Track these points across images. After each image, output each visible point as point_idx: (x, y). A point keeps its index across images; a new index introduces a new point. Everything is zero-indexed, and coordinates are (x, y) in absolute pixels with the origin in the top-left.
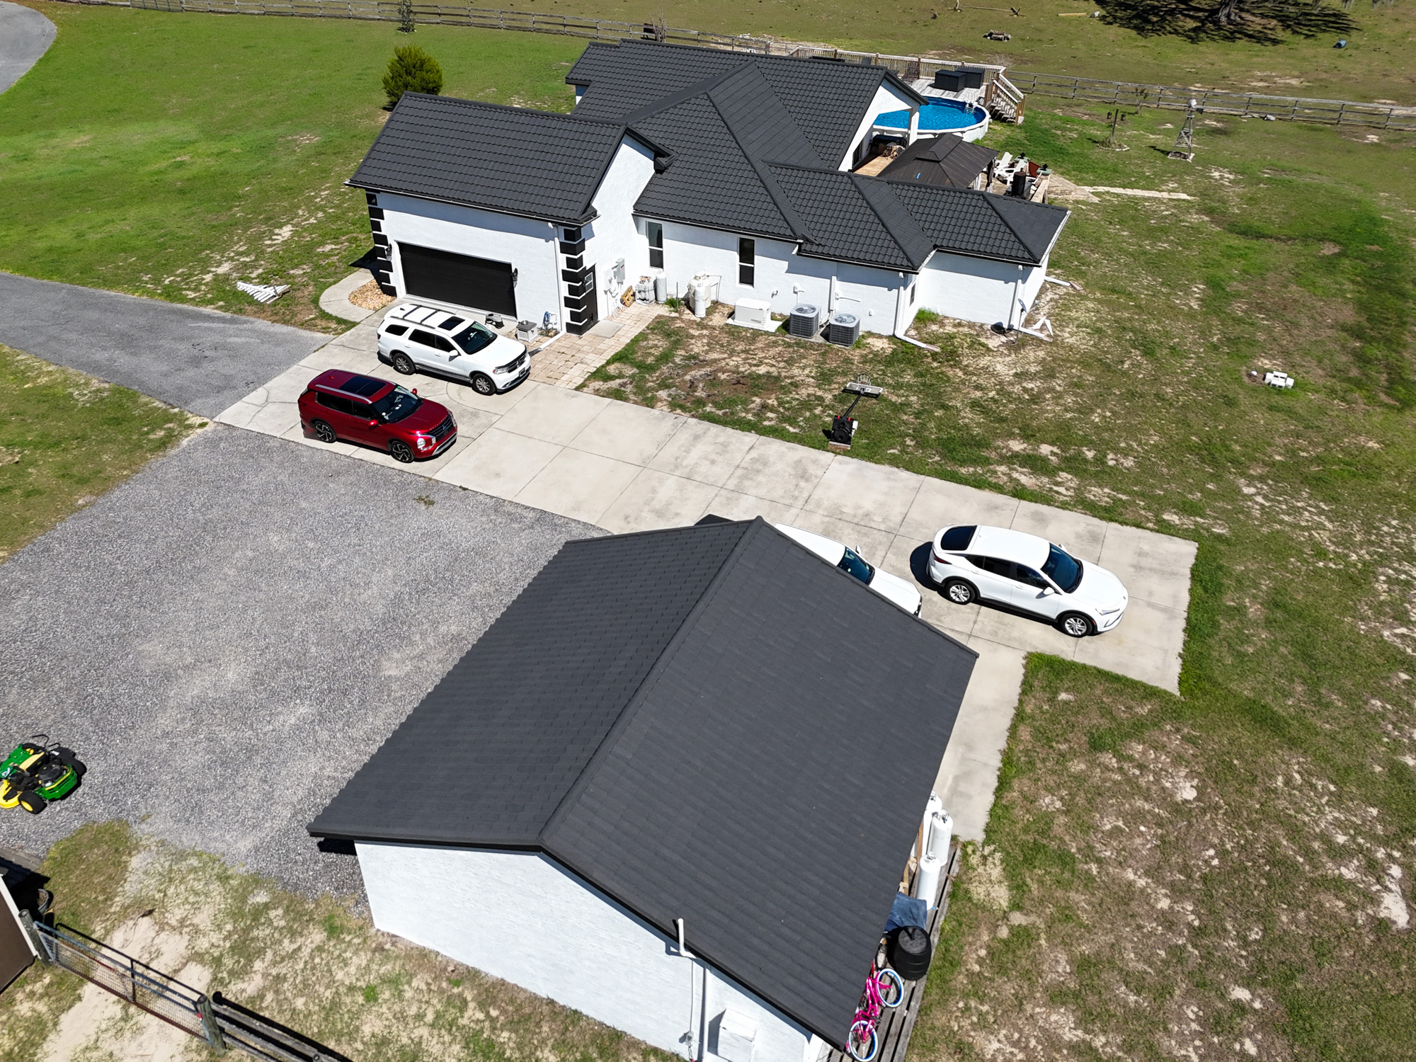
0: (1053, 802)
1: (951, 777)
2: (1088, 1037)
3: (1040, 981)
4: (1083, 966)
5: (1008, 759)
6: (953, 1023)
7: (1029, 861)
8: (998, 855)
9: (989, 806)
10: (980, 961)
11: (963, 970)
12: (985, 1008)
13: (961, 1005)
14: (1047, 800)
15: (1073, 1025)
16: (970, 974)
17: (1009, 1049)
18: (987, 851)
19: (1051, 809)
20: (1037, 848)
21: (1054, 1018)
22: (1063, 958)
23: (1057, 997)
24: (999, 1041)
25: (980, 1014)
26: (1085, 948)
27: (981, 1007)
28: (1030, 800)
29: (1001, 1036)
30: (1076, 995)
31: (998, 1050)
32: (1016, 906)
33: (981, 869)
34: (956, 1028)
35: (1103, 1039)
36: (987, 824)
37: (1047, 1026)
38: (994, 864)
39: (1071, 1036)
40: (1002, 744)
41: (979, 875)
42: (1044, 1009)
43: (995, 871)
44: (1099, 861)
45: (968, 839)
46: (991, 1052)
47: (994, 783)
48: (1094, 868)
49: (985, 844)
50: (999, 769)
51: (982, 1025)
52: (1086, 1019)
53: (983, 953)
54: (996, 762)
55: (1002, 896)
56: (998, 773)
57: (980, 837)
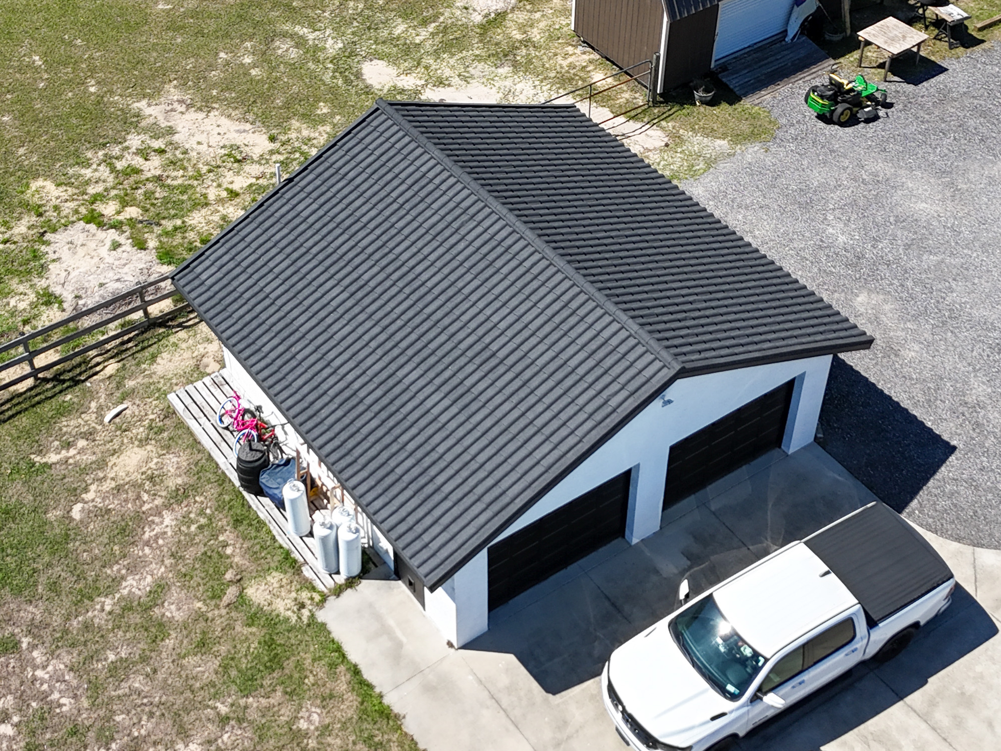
0: (310, 722)
1: (404, 639)
2: (117, 596)
3: (178, 584)
4: (162, 628)
5: (386, 715)
6: (202, 498)
7: (269, 644)
8: (294, 619)
9: (347, 648)
10: (225, 545)
11: (228, 528)
12: (193, 528)
13: (208, 511)
14: (315, 717)
15: (133, 590)
16: (222, 530)
17: (157, 529)
18: (305, 613)
19: (303, 713)
20: (275, 662)
21: (149, 579)
22: (179, 616)
23: (159, 590)
24: (167, 526)
25: (192, 522)
26: (170, 643)
27: (196, 526)
28: (327, 699)
29: (168, 529)
30: (148, 609)
31: (162, 523)
32: (242, 599)
33: (294, 595)
34: (197, 498)
35: (108, 608)
36: (329, 633)
37: (147, 569)
38: (288, 609)
39: (128, 583)
40: (410, 726)
41: (290, 592)
42: (159, 575)
43: (283, 607)
44: (224, 720)
45: (327, 605)
46: (165, 516)
47: (368, 675)
48: (223, 709)
49: (312, 616)
50: (381, 696)
51: (186, 520)
52: (127, 606)
53: (229, 551)
54: (392, 700)
55: (257, 593)
56: (377, 690)
57: (321, 616)
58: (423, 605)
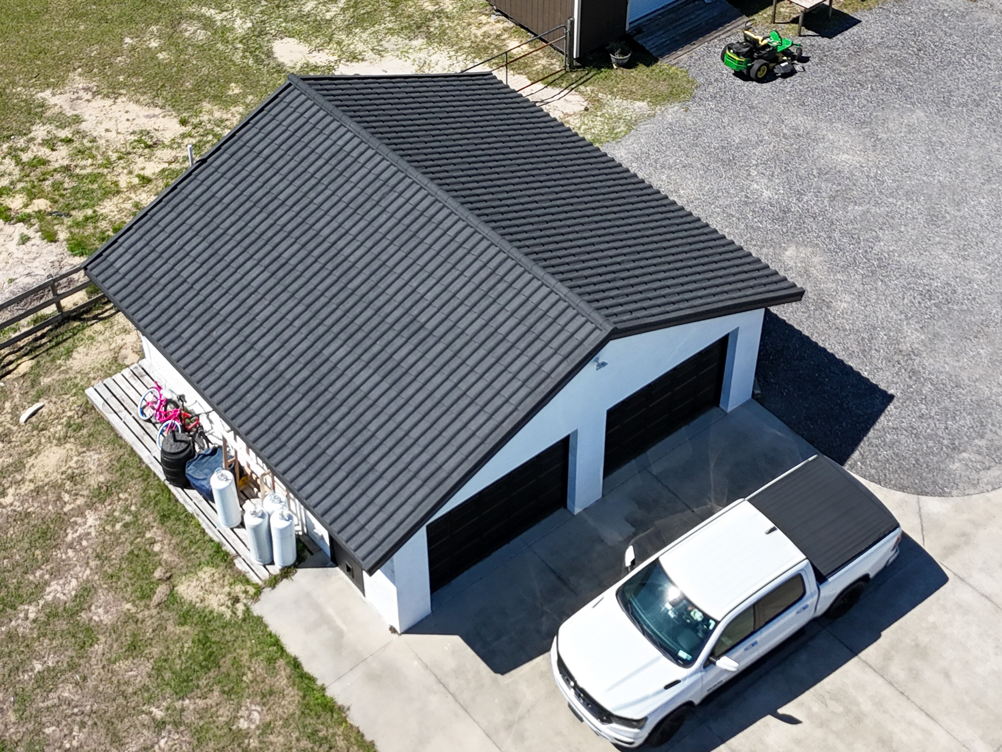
0: (249, 718)
1: (345, 628)
2: (41, 602)
3: (105, 586)
4: (90, 633)
5: (331, 709)
6: (126, 495)
7: (203, 642)
8: (228, 614)
9: (285, 641)
10: (153, 542)
11: (155, 524)
12: (118, 526)
13: (133, 508)
14: (256, 716)
15: (58, 595)
16: (149, 527)
17: (80, 530)
18: (240, 607)
19: (243, 712)
20: (211, 661)
21: (74, 583)
22: (107, 619)
23: (86, 593)
24: (91, 526)
25: (117, 520)
26: (99, 648)
27: (120, 524)
28: (267, 696)
29: (92, 530)
30: (74, 614)
31: (85, 523)
32: (173, 598)
33: (227, 589)
34: (121, 495)
35: (32, 616)
36: (266, 626)
37: (72, 572)
38: (222, 605)
39: (52, 588)
40: (355, 718)
41: (223, 586)
42: (85, 578)
43: (217, 602)
44: (160, 725)
45: (263, 597)
46: (88, 516)
47: (309, 667)
48: (159, 714)
49: (247, 610)
50: (323, 689)
51: (111, 519)
52: (52, 613)
53: (157, 548)
54: (336, 692)
55: (188, 590)
56: (319, 683)
57: (257, 609)
58: (363, 591)
